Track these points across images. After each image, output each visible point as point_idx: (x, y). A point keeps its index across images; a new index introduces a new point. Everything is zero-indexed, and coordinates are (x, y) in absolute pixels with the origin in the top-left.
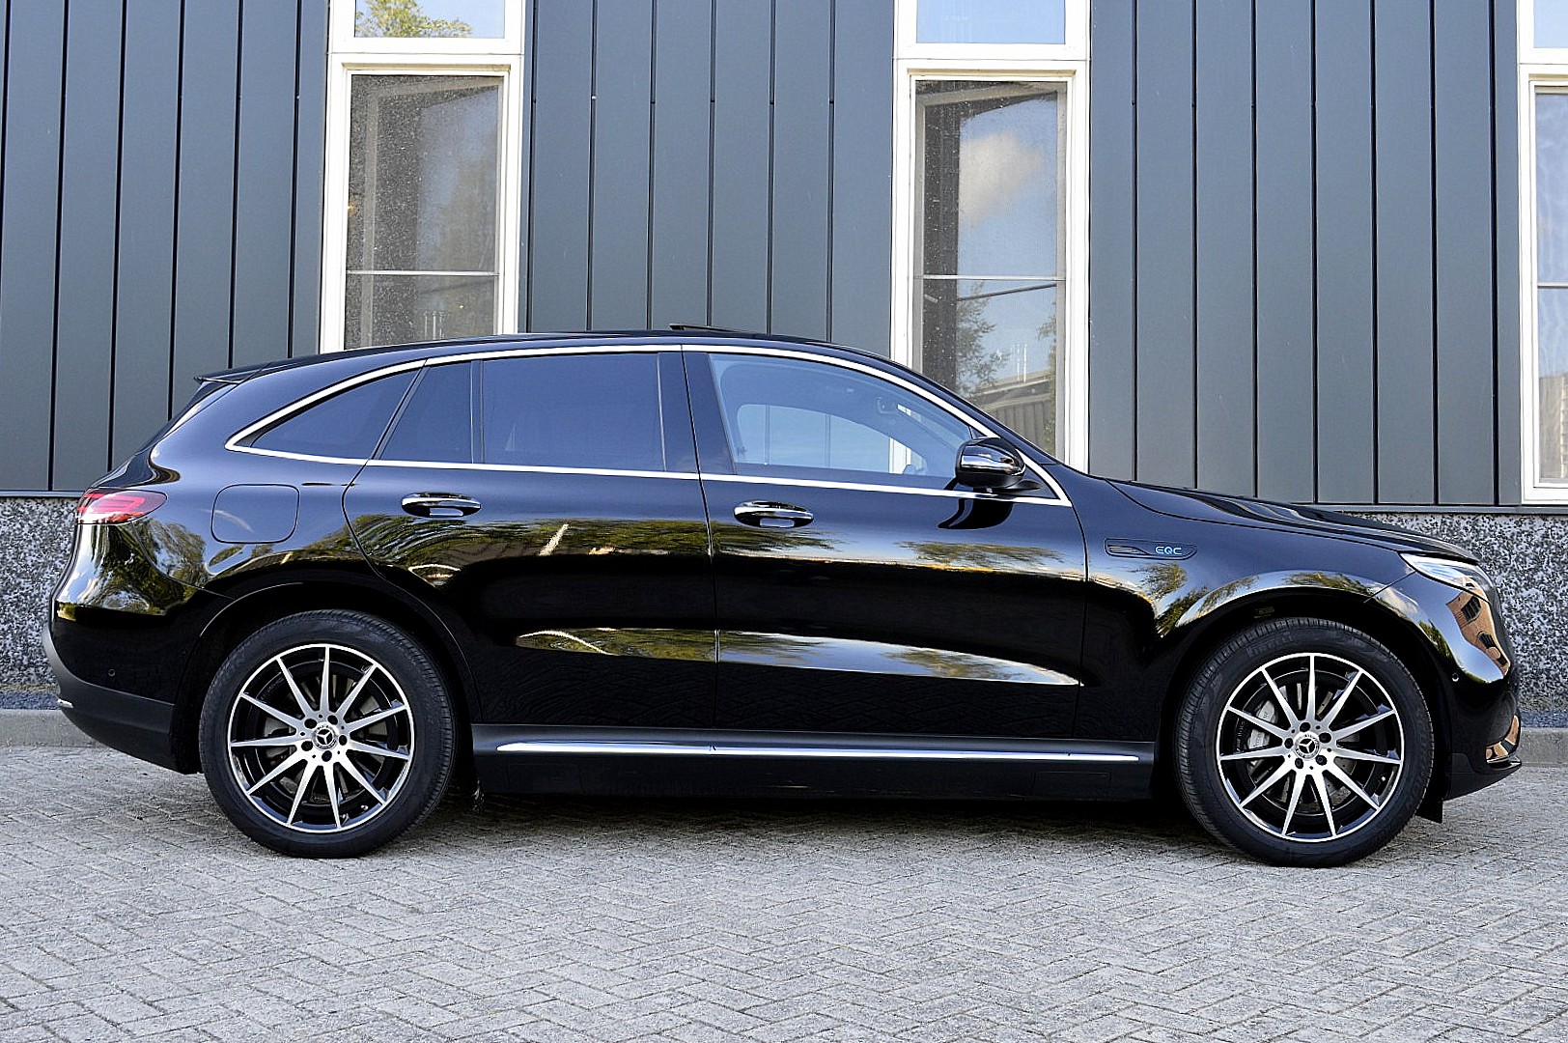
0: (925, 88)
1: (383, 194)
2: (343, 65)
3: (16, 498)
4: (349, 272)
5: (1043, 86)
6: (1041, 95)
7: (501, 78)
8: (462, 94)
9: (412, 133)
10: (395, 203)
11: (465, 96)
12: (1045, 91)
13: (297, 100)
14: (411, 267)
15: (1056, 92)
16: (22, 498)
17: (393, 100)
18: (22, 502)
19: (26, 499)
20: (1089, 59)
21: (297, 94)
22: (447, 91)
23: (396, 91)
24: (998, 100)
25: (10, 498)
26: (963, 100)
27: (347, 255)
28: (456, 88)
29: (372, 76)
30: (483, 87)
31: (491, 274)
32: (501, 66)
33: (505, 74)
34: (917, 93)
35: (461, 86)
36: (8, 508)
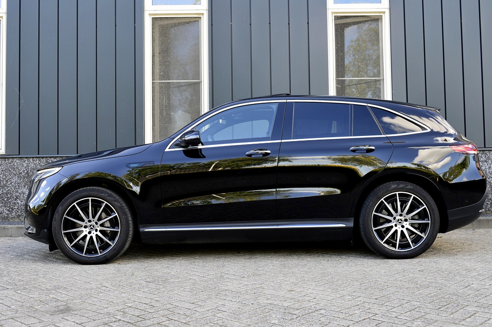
0: (337, 18)
1: (163, 56)
2: (149, 14)
3: (47, 157)
4: (153, 81)
5: (374, 17)
6: (374, 20)
7: (200, 18)
8: (187, 23)
9: (172, 36)
10: (167, 59)
11: (188, 23)
12: (375, 18)
13: (135, 26)
14: (173, 79)
15: (378, 19)
16: (49, 157)
17: (165, 25)
18: (49, 158)
19: (50, 157)
20: (389, 8)
21: (135, 24)
22: (183, 22)
23: (166, 22)
24: (360, 21)
25: (45, 157)
26: (349, 22)
27: (152, 76)
28: (186, 21)
29: (158, 18)
30: (195, 21)
31: (199, 81)
32: (200, 14)
33: (201, 16)
34: (335, 20)
35: (187, 20)
36: (44, 161)
